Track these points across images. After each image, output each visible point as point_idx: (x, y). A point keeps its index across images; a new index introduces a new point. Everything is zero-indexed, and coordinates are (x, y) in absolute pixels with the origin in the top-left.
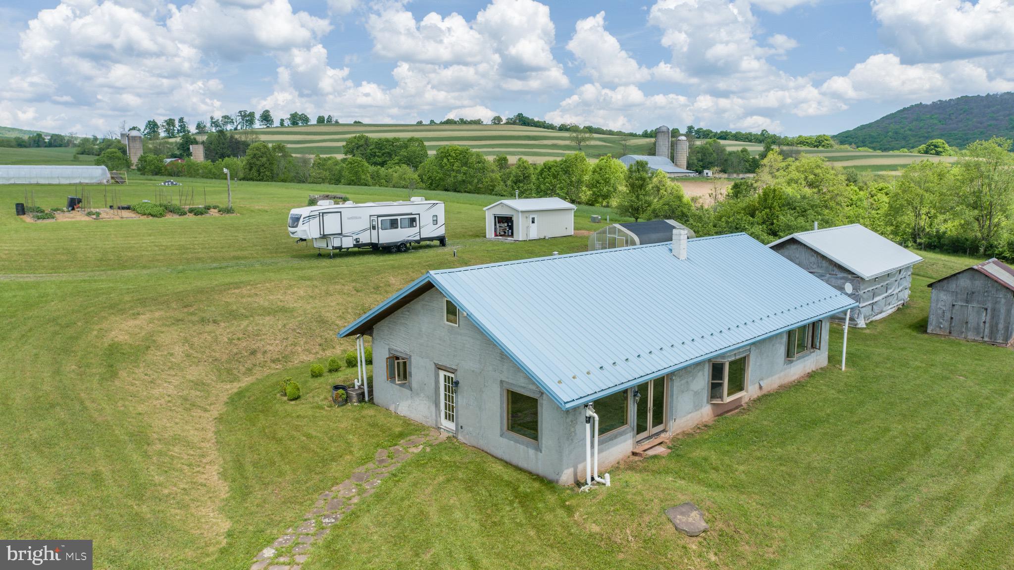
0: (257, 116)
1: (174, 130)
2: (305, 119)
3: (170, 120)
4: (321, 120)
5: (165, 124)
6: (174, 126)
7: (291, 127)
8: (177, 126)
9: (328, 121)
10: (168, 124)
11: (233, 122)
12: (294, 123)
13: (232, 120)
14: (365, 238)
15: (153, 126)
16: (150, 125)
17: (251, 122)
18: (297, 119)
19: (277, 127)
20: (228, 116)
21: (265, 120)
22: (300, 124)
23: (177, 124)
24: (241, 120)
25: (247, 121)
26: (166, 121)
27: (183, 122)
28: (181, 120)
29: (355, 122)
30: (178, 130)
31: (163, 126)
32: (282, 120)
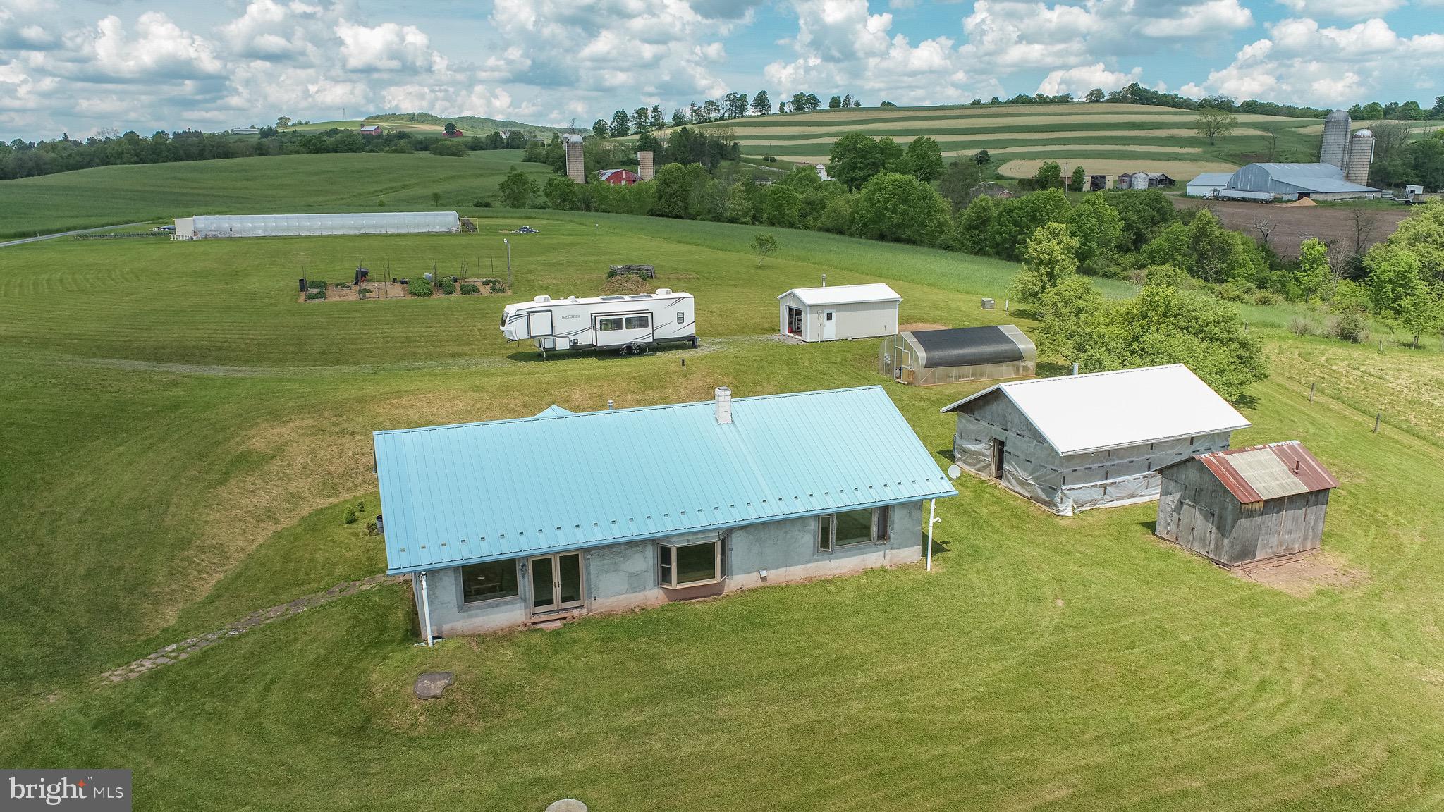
0: (750, 100)
1: (646, 123)
2: (813, 101)
3: (642, 109)
4: (835, 103)
5: (635, 115)
6: (646, 118)
7: (794, 114)
8: (650, 117)
9: (845, 104)
10: (640, 115)
11: (719, 110)
12: (799, 109)
13: (718, 106)
14: (585, 339)
15: (621, 117)
16: (618, 116)
17: (742, 108)
18: (802, 102)
19: (775, 114)
20: (712, 102)
21: (759, 105)
22: (807, 110)
23: (650, 115)
24: (729, 106)
25: (737, 107)
26: (637, 111)
27: (657, 111)
28: (655, 109)
29: (884, 104)
30: (651, 122)
31: (634, 118)
32: (783, 105)
